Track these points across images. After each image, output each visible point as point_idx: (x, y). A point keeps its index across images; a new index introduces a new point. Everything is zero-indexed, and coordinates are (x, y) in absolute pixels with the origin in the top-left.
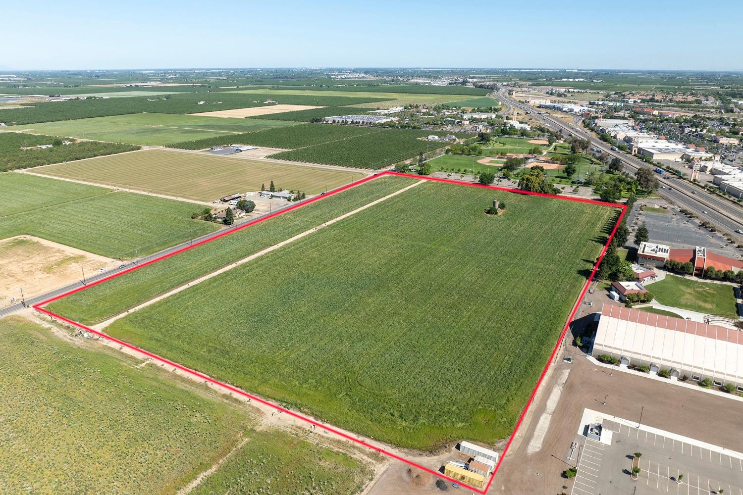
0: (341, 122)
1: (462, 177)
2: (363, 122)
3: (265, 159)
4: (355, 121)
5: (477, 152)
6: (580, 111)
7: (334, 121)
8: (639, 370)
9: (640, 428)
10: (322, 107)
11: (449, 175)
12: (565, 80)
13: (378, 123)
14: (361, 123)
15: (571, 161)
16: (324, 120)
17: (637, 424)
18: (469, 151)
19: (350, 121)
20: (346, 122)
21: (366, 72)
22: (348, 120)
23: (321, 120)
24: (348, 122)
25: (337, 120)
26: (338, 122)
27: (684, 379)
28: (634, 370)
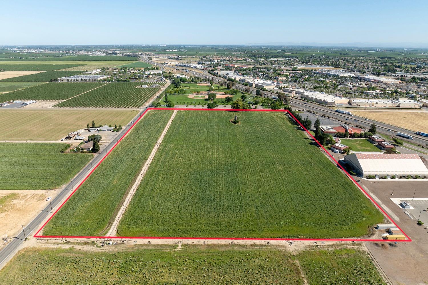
0: (73, 80)
1: (195, 106)
2: (90, 80)
3: (53, 107)
4: (83, 79)
5: (183, 92)
6: (200, 67)
7: (68, 80)
8: (384, 179)
9: (414, 200)
10: (44, 72)
11: (187, 106)
12: (168, 51)
13: (100, 80)
14: (88, 80)
15: (235, 93)
16: (60, 80)
17: (412, 199)
18: (179, 92)
19: (80, 79)
20: (77, 80)
21: (40, 48)
22: (78, 79)
23: (57, 80)
24: (78, 80)
25: (70, 79)
26: (71, 80)
27: (401, 178)
28: (382, 179)
